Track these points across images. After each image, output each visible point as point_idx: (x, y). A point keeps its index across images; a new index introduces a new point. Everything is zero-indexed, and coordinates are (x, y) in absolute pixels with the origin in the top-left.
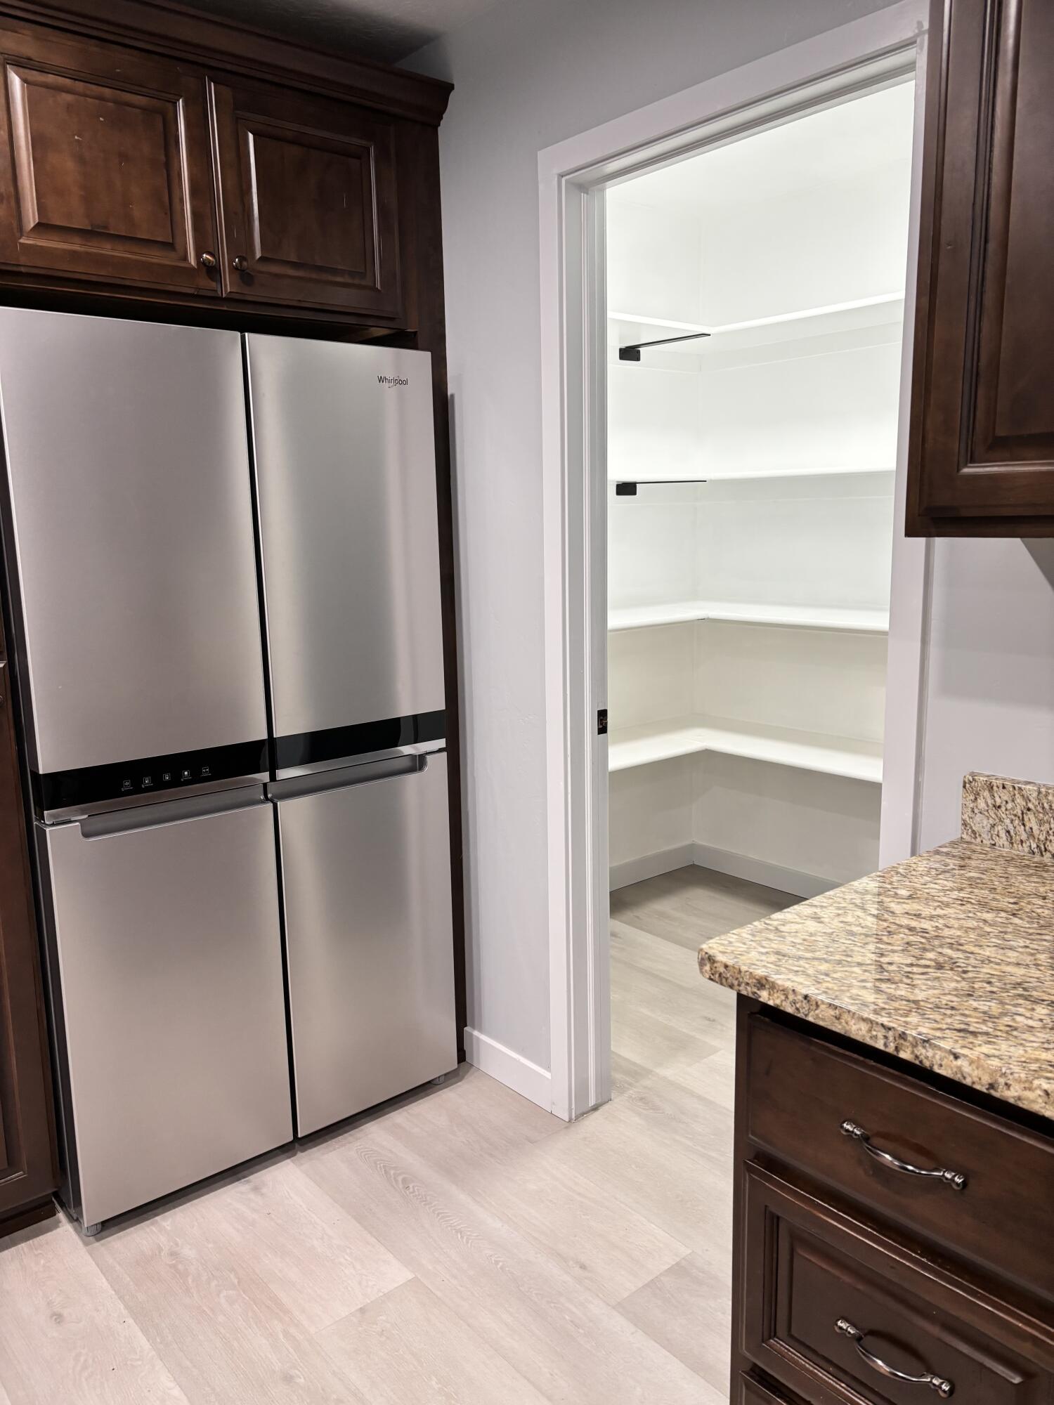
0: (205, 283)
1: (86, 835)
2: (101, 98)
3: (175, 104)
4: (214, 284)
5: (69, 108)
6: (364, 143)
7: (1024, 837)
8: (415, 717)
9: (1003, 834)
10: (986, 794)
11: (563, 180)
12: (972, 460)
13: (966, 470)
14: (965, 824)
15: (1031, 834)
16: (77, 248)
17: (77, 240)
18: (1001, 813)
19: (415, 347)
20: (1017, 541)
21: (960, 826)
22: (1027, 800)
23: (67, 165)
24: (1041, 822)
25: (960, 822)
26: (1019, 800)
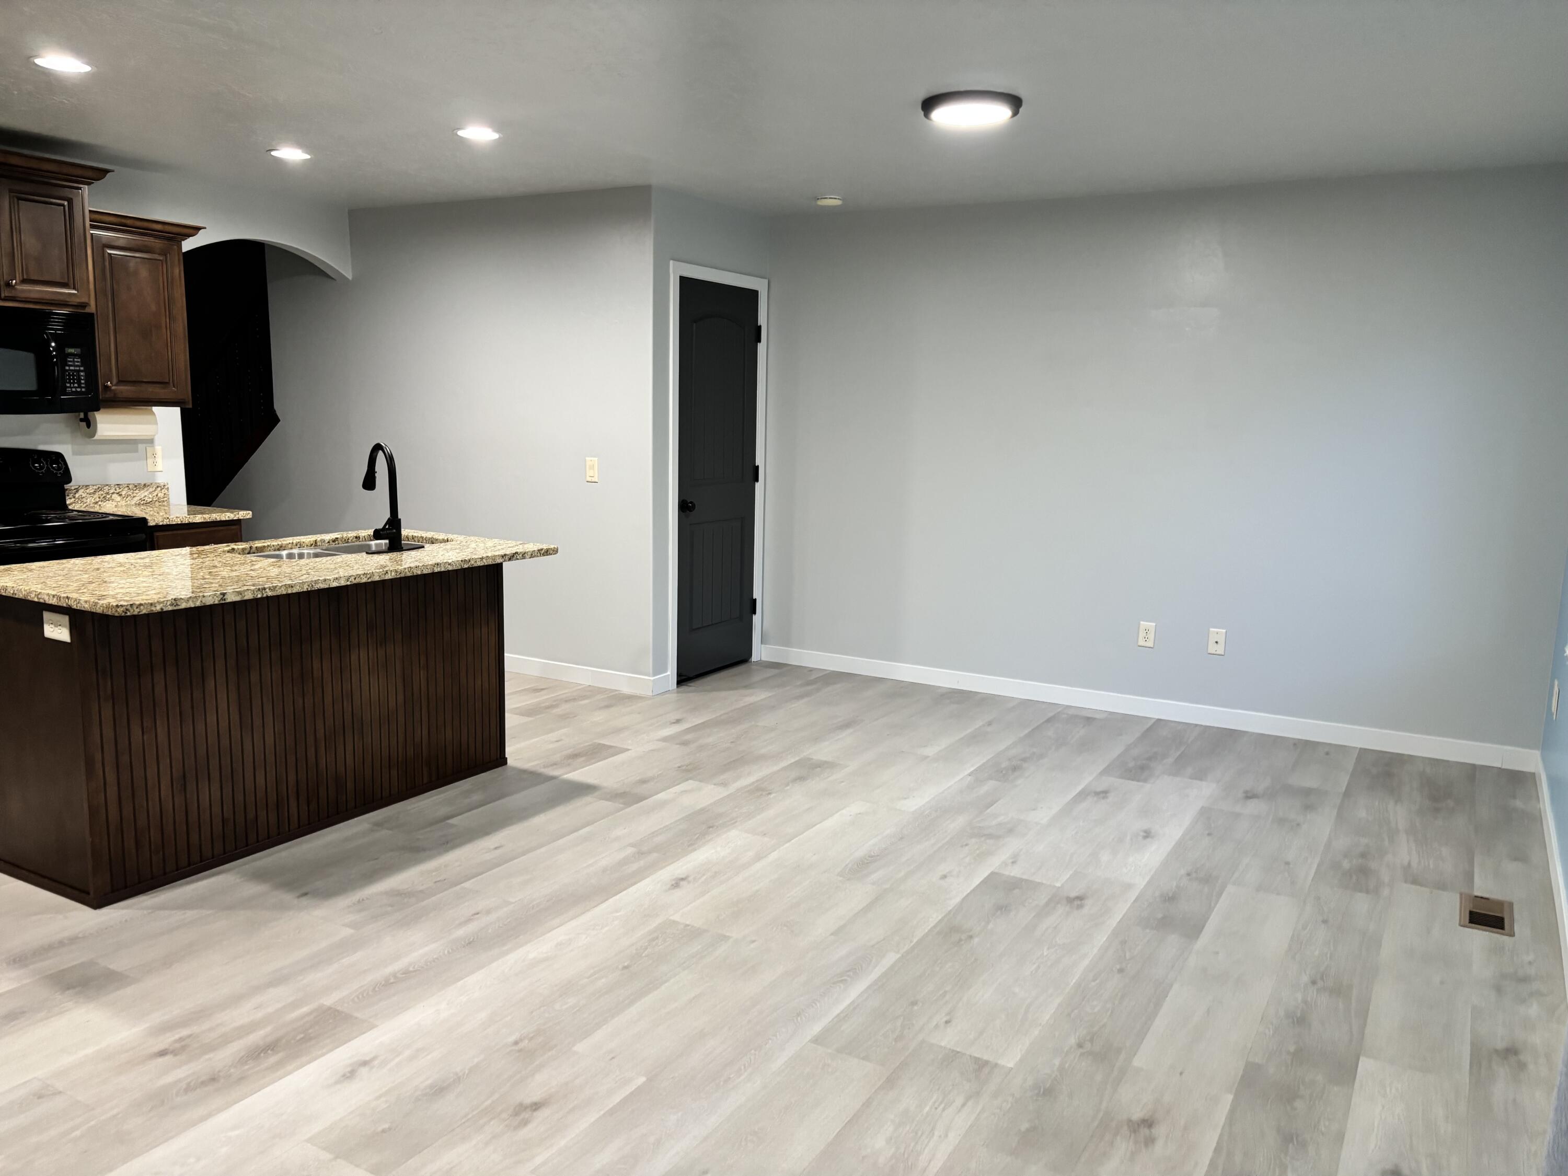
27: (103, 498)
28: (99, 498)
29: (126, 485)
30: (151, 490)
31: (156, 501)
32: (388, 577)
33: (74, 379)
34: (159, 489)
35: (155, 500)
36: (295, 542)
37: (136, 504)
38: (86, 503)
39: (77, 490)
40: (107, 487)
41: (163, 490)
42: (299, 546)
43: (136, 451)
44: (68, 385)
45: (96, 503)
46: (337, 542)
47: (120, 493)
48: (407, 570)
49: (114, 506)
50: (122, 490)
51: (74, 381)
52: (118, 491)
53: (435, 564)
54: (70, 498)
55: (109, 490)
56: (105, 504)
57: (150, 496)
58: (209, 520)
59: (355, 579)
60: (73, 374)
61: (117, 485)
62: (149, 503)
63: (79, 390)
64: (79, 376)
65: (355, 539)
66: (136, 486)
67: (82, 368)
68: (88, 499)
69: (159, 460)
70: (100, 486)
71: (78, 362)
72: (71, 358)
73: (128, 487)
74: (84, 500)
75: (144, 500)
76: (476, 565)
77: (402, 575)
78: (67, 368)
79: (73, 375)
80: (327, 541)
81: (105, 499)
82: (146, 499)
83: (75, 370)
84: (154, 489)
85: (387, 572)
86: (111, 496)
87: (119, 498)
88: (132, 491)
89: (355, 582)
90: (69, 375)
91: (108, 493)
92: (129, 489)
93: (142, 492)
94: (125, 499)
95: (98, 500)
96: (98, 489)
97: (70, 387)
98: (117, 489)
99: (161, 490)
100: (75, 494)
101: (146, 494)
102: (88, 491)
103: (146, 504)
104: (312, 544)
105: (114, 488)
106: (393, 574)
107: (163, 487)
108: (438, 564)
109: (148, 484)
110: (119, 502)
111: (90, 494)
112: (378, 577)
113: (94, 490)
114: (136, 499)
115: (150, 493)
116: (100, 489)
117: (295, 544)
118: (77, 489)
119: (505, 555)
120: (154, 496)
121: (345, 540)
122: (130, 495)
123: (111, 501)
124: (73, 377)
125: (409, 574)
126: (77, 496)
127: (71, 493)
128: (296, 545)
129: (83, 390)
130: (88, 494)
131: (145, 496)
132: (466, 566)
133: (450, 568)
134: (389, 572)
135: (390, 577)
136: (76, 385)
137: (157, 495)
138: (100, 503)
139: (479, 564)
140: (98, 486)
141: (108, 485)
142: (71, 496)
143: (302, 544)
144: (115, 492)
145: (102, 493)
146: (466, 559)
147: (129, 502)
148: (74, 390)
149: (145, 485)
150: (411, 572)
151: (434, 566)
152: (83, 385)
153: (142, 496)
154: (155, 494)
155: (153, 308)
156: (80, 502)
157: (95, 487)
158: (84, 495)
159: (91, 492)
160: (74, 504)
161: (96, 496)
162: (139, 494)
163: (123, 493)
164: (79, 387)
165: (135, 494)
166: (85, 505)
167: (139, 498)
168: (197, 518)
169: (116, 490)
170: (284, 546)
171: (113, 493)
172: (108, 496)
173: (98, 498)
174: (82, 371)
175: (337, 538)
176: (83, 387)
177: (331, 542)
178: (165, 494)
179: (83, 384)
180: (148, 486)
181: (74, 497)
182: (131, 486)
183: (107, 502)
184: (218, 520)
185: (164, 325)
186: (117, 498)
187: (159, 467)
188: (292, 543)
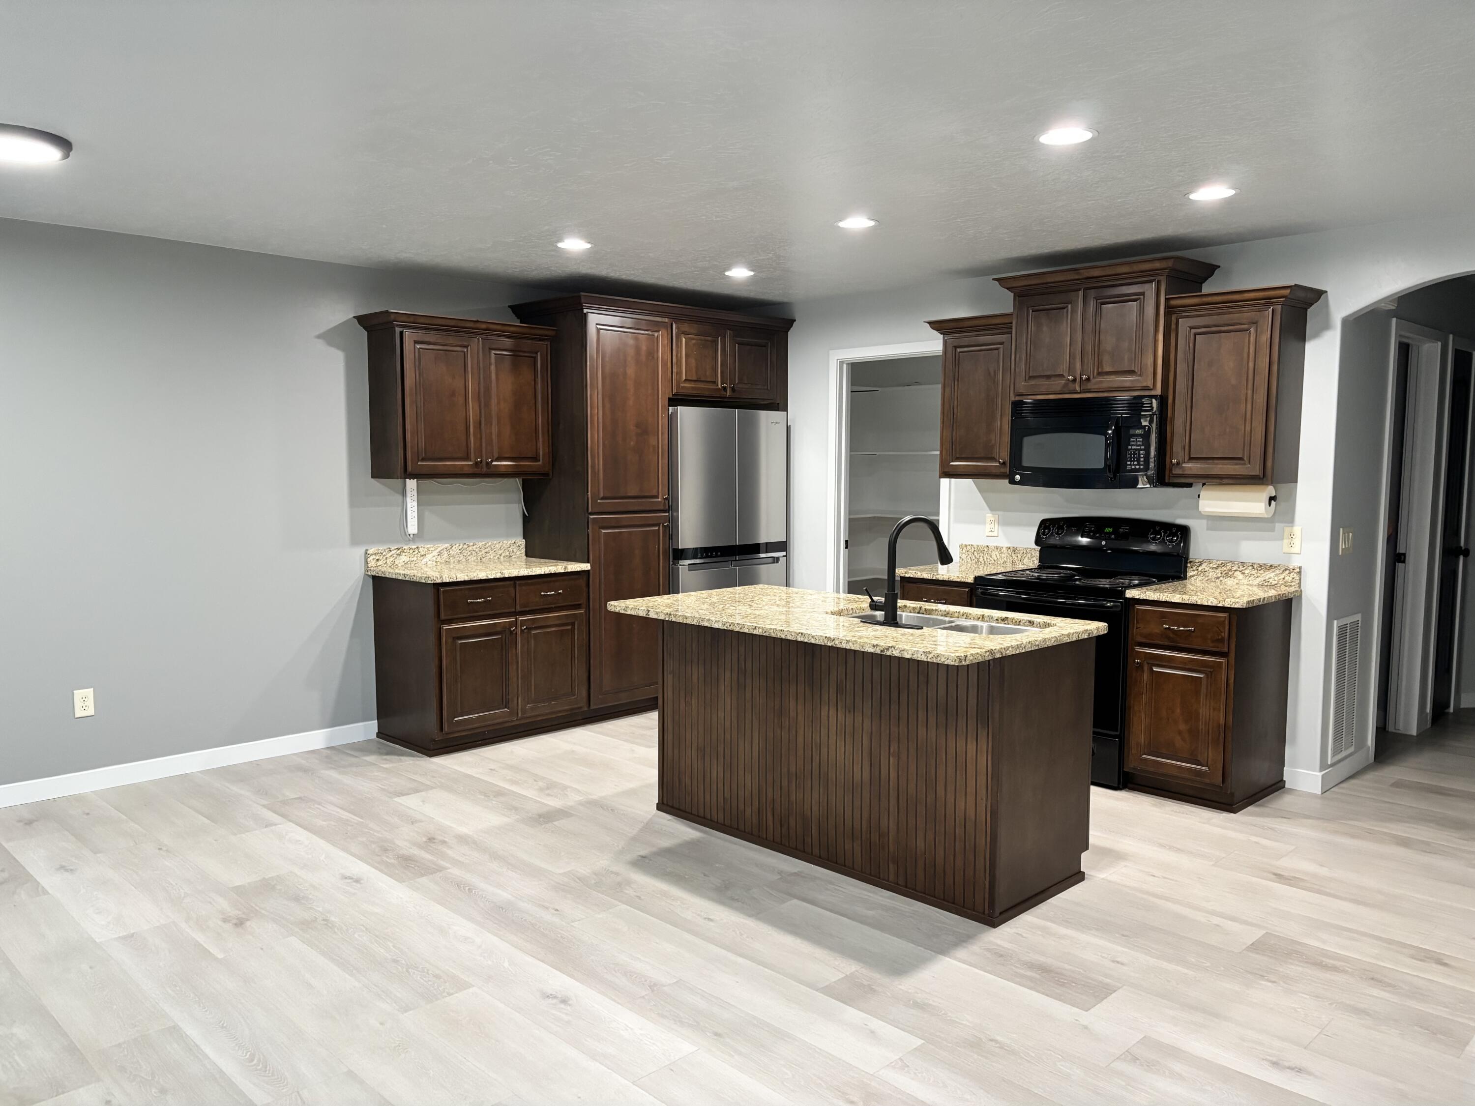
0: (723, 393)
1: (689, 570)
2: (701, 340)
3: (718, 338)
4: (725, 393)
5: (694, 344)
6: (766, 341)
7: (974, 558)
8: (767, 543)
9: (969, 559)
10: (965, 548)
11: (839, 361)
12: (952, 462)
13: (951, 464)
14: (960, 557)
15: (976, 558)
16: (693, 386)
17: (693, 383)
18: (969, 553)
19: (778, 410)
20: (971, 480)
21: (959, 558)
22: (975, 548)
23: (693, 362)
24: (978, 554)
25: (959, 557)
26: (973, 549)
27: (1226, 574)
28: (1221, 573)
29: (1250, 564)
30: (1278, 572)
31: (1282, 584)
32: (756, 632)
33: (1134, 458)
34: (1287, 572)
35: (1280, 583)
36: (962, 612)
37: (1259, 585)
38: (1208, 576)
39: (1201, 564)
40: (1231, 564)
41: (1292, 574)
42: (965, 617)
43: (1273, 530)
44: (1129, 463)
45: (1218, 578)
46: (1006, 622)
47: (1243, 571)
48: (772, 631)
49: (1234, 583)
50: (1246, 569)
51: (1134, 459)
52: (1241, 569)
53: (800, 633)
54: (1194, 570)
55: (1232, 567)
56: (1226, 580)
57: (1276, 578)
58: (1187, 602)
59: (730, 626)
60: (1134, 452)
61: (1241, 563)
62: (1273, 586)
63: (1137, 467)
64: (1139, 454)
65: (1027, 623)
66: (1261, 566)
67: (1143, 447)
68: (1210, 574)
69: (1297, 541)
70: (1224, 562)
71: (1139, 441)
72: (1134, 438)
73: (1252, 566)
74: (1207, 574)
75: (1268, 582)
76: (839, 646)
77: (767, 634)
78: (1130, 447)
79: (1134, 454)
80: (995, 619)
81: (1228, 575)
82: (1271, 580)
83: (1136, 449)
84: (1281, 572)
85: (756, 628)
86: (1233, 574)
87: (1241, 576)
88: (1256, 571)
89: (730, 628)
90: (1131, 454)
91: (1230, 570)
92: (1254, 568)
93: (1267, 573)
94: (1248, 577)
95: (1219, 575)
96: (1221, 564)
97: (1130, 465)
98: (1241, 567)
99: (1289, 573)
100: (1199, 567)
101: (1272, 575)
102: (1211, 565)
103: (1270, 586)
104: (979, 618)
105: (1237, 566)
106: (760, 630)
107: (1292, 570)
108: (802, 634)
109: (1275, 565)
110: (1241, 580)
111: (1213, 569)
112: (748, 630)
113: (1217, 565)
114: (1259, 580)
115: (1276, 575)
116: (1223, 565)
117: (961, 614)
118: (1201, 562)
119: (877, 645)
120: (1280, 579)
121: (1016, 621)
122: (1253, 575)
123: (1232, 578)
124: (1134, 456)
125: (773, 635)
126: (1200, 569)
127: (1195, 566)
128: (963, 615)
129: (1142, 467)
130: (1211, 568)
131: (1270, 578)
132: (830, 644)
133: (813, 641)
134: (757, 628)
135: (758, 633)
136: (1136, 463)
137: (1284, 579)
138: (1221, 578)
139: (844, 646)
140: (1221, 561)
141: (1231, 562)
142: (1195, 568)
143: (968, 615)
144: (1238, 569)
145: (1225, 569)
146: (832, 637)
147: (1251, 582)
148: (1133, 467)
149: (1271, 566)
150: (775, 634)
151: (798, 635)
152: (1141, 463)
153: (1267, 578)
154: (1282, 577)
155: (1233, 381)
156: (1202, 575)
157: (1218, 563)
158: (1207, 569)
159: (1214, 566)
160: (1196, 576)
161: (1219, 571)
162: (1264, 575)
163: (1247, 572)
164: (1139, 464)
165: (1258, 575)
166: (1207, 578)
167: (1263, 579)
168: (1175, 598)
169: (1239, 568)
170: (951, 613)
171: (1236, 571)
172: (1230, 573)
173: (1219, 573)
174: (1142, 450)
175: (1007, 618)
176: (1142, 465)
177: (1000, 620)
178: (1293, 578)
179: (1142, 461)
180: (1275, 567)
181: (1197, 570)
182: (1255, 566)
183: (1229, 578)
184: (1199, 604)
185: (1243, 398)
186: (1239, 576)
187: (1296, 549)
188: (959, 612)
